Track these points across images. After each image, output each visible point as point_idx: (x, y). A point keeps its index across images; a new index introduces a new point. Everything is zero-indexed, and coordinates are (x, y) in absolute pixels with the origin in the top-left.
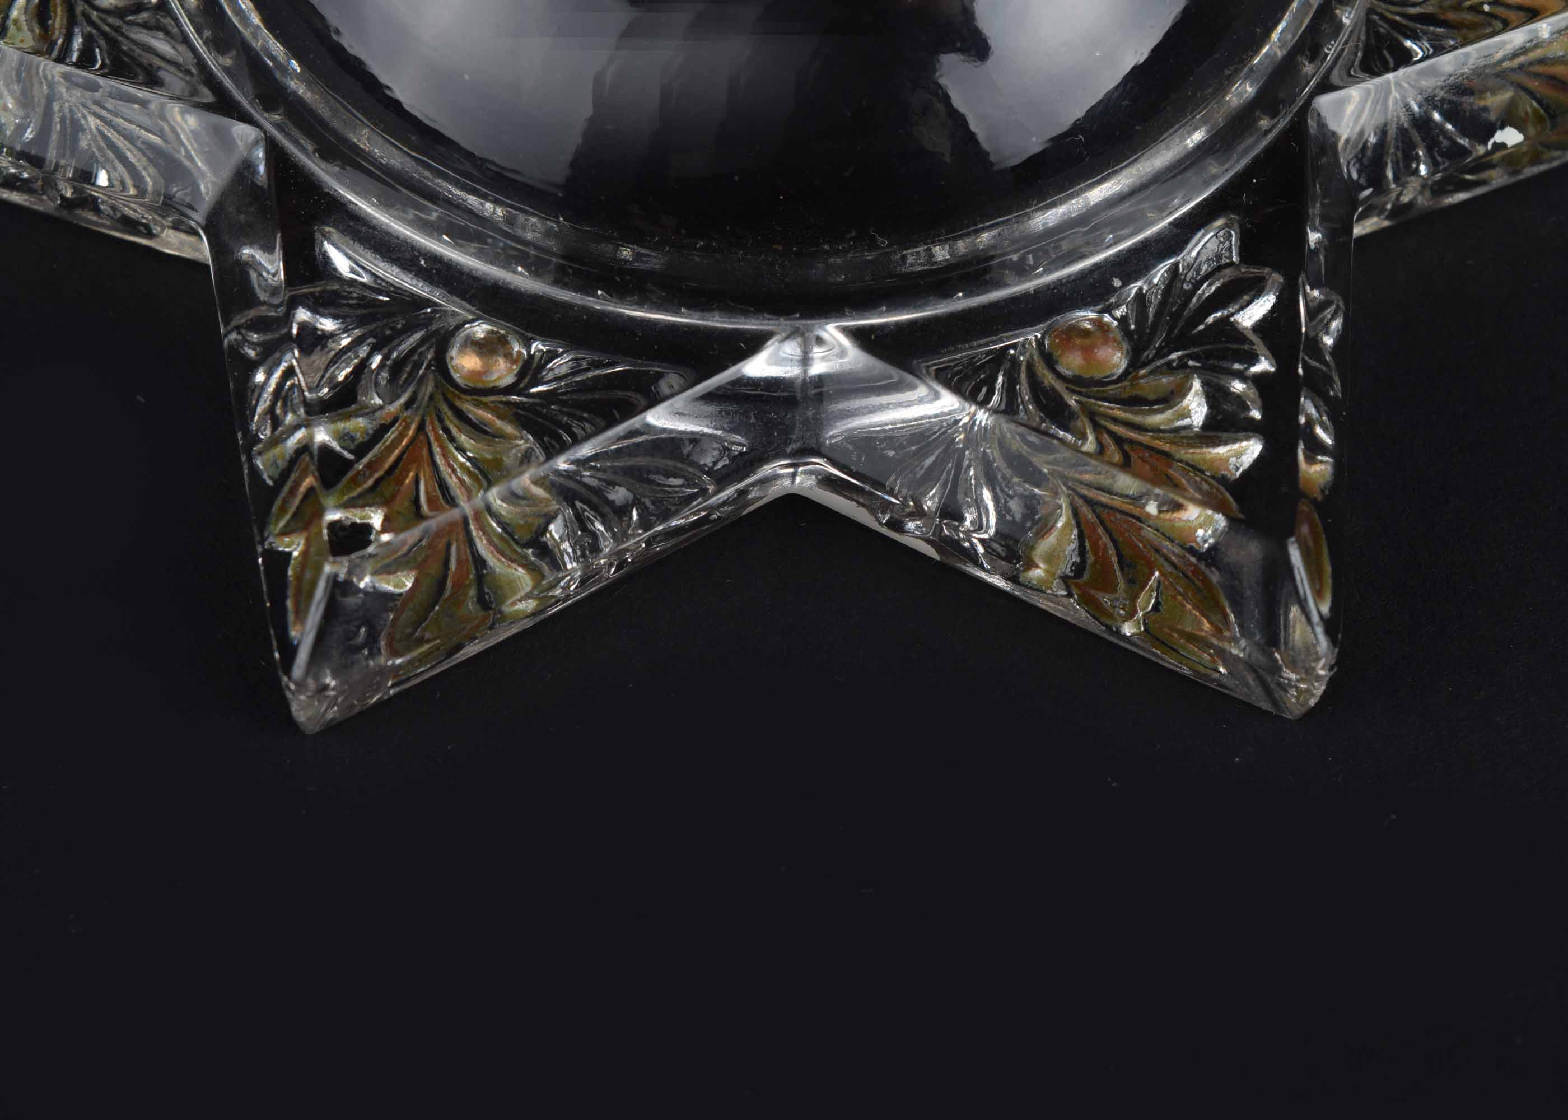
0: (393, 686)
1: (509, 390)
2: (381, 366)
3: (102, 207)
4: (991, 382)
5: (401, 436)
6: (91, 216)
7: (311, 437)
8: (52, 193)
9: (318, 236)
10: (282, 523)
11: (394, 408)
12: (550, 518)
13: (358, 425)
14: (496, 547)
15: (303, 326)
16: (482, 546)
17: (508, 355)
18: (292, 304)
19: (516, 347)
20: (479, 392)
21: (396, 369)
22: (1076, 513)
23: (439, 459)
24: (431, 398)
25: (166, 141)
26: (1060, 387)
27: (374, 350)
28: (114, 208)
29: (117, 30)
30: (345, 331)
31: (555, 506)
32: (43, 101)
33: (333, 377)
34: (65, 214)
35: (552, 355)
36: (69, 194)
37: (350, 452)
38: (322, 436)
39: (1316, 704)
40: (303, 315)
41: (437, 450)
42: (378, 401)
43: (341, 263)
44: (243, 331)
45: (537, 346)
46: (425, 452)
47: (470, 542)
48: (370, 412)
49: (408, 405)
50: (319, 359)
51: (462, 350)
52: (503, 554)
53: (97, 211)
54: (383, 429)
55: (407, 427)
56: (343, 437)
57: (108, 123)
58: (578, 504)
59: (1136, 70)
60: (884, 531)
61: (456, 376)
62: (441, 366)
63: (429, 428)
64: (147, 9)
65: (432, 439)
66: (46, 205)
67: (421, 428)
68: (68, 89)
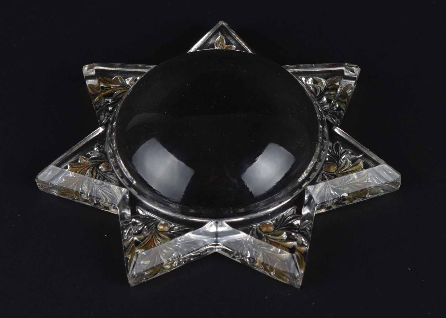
0: (146, 279)
1: (168, 232)
2: (146, 228)
3: (101, 205)
4: (250, 232)
5: (149, 238)
6: (99, 206)
7: (134, 239)
8: (93, 202)
9: (137, 208)
10: (128, 253)
11: (148, 234)
12: (173, 253)
13: (142, 237)
14: (164, 257)
15: (133, 222)
16: (161, 257)
17: (168, 226)
18: (132, 218)
19: (169, 225)
20: (163, 232)
21: (148, 228)
22: (263, 254)
23: (155, 242)
24: (154, 233)
25: (112, 194)
26: (262, 233)
27: (145, 225)
28: (103, 205)
29: (105, 175)
30: (141, 222)
31: (174, 251)
32: (92, 187)
33: (138, 229)
34: (94, 206)
35: (175, 226)
36: (95, 202)
37: (141, 241)
38: (136, 238)
39: (302, 284)
40: (133, 220)
41: (155, 240)
42: (145, 233)
43: (141, 212)
44: (123, 224)
45: (173, 225)
46: (153, 241)
47: (159, 256)
48: (143, 234)
49: (150, 233)
50: (136, 227)
51: (160, 225)
52: (165, 258)
53: (100, 205)
54: (146, 237)
55: (150, 237)
56: (139, 239)
57: (102, 191)
58: (178, 251)
59: (278, 182)
60: (232, 258)
61: (159, 229)
62: (156, 227)
63: (154, 237)
64: (110, 172)
65: (154, 239)
66: (92, 205)
67: (152, 237)
68: (96, 185)
